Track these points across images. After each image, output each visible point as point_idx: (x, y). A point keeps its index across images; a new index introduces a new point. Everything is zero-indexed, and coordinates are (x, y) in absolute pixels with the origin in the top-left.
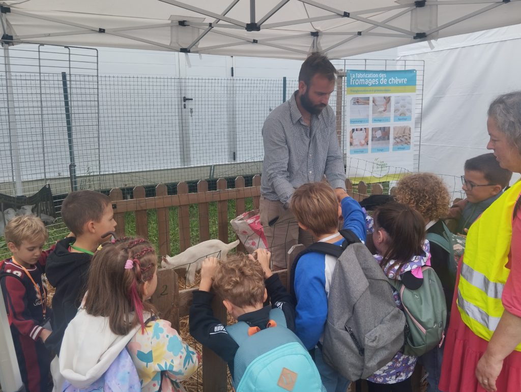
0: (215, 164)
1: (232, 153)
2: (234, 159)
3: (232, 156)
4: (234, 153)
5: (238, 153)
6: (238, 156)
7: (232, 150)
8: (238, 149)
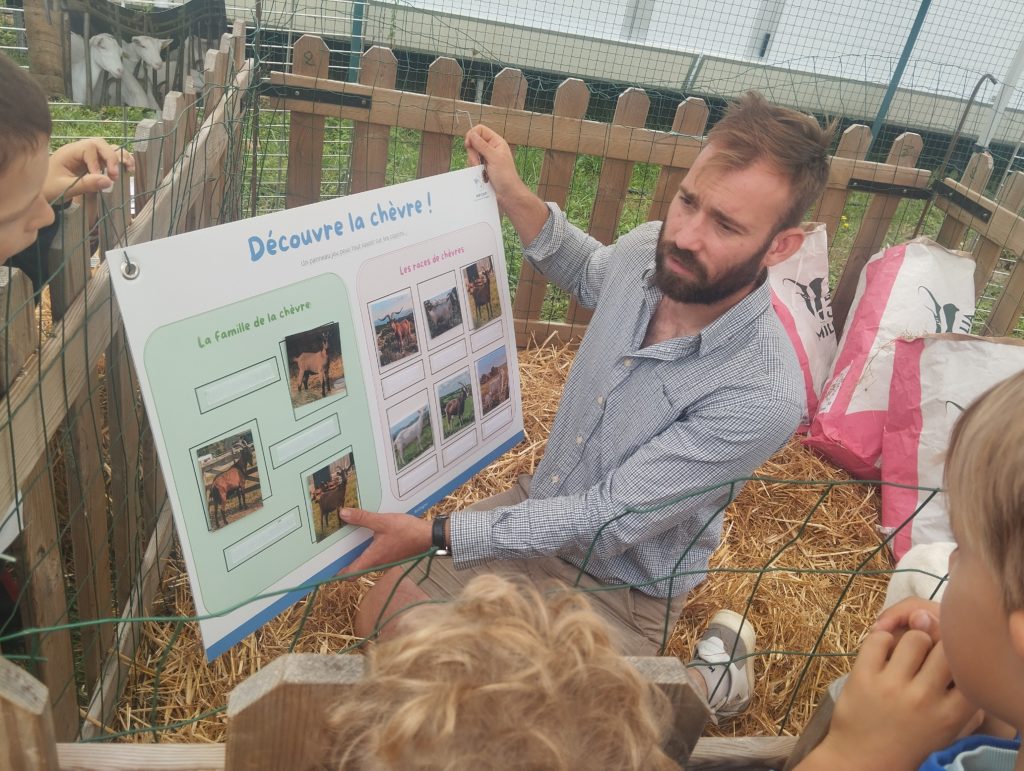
0: (707, 53)
1: (762, 36)
2: (762, 54)
3: (759, 44)
4: (768, 36)
5: (777, 37)
6: (774, 46)
7: (765, 26)
8: (781, 28)
